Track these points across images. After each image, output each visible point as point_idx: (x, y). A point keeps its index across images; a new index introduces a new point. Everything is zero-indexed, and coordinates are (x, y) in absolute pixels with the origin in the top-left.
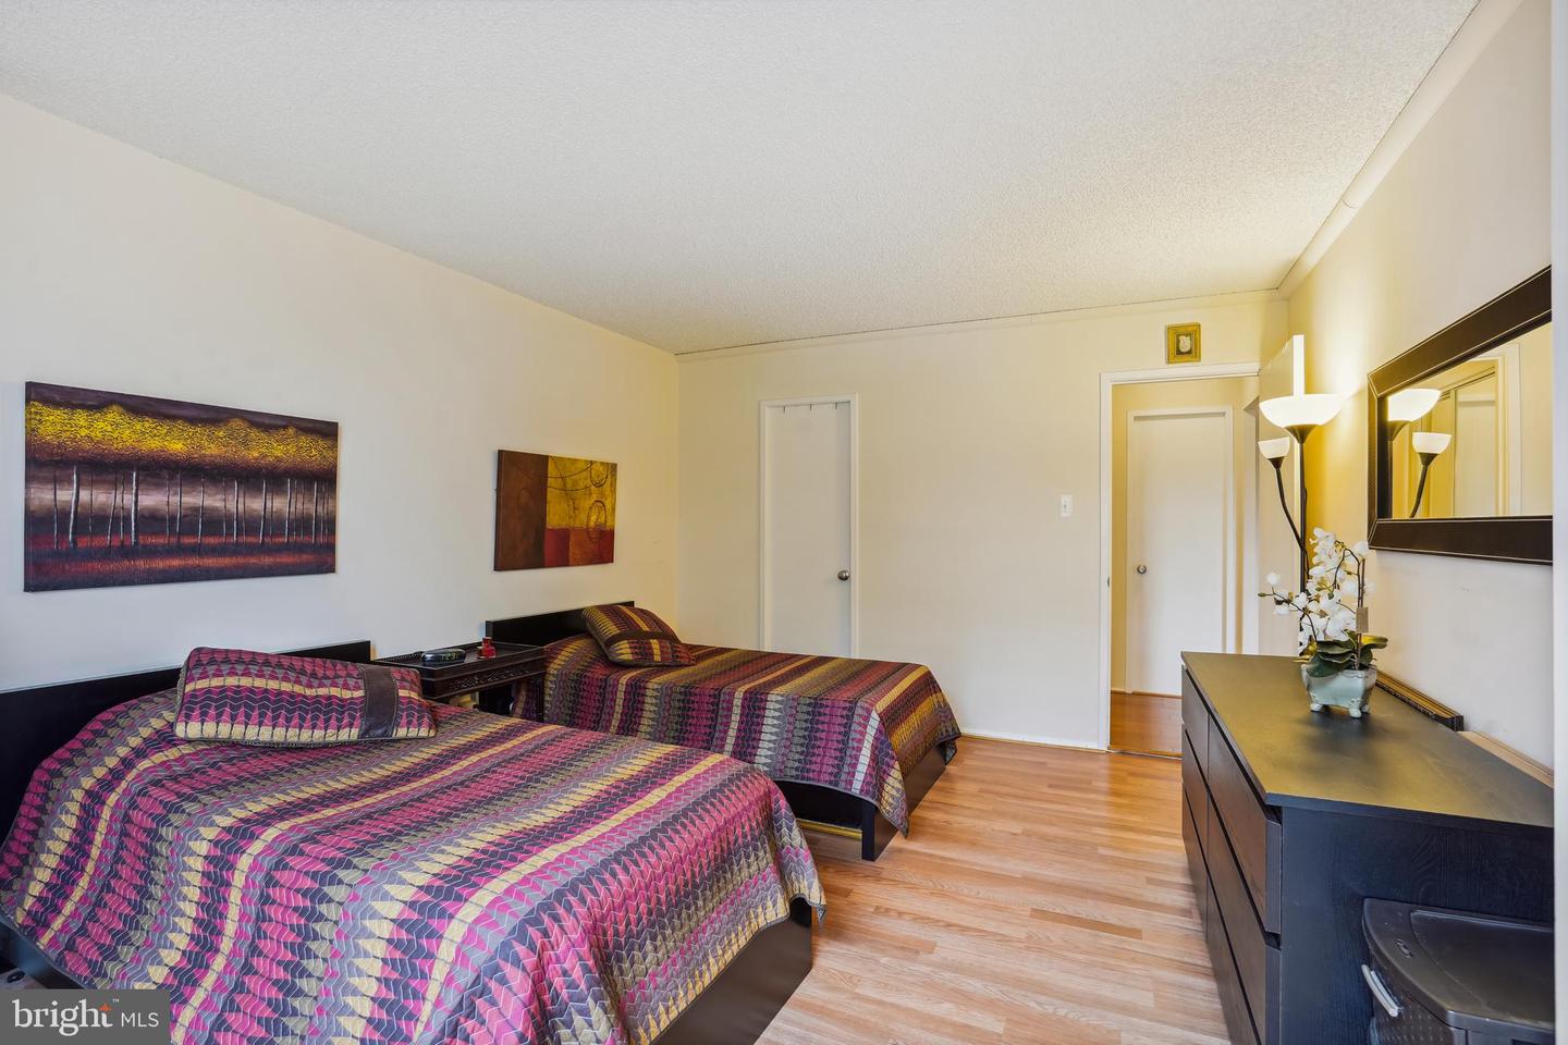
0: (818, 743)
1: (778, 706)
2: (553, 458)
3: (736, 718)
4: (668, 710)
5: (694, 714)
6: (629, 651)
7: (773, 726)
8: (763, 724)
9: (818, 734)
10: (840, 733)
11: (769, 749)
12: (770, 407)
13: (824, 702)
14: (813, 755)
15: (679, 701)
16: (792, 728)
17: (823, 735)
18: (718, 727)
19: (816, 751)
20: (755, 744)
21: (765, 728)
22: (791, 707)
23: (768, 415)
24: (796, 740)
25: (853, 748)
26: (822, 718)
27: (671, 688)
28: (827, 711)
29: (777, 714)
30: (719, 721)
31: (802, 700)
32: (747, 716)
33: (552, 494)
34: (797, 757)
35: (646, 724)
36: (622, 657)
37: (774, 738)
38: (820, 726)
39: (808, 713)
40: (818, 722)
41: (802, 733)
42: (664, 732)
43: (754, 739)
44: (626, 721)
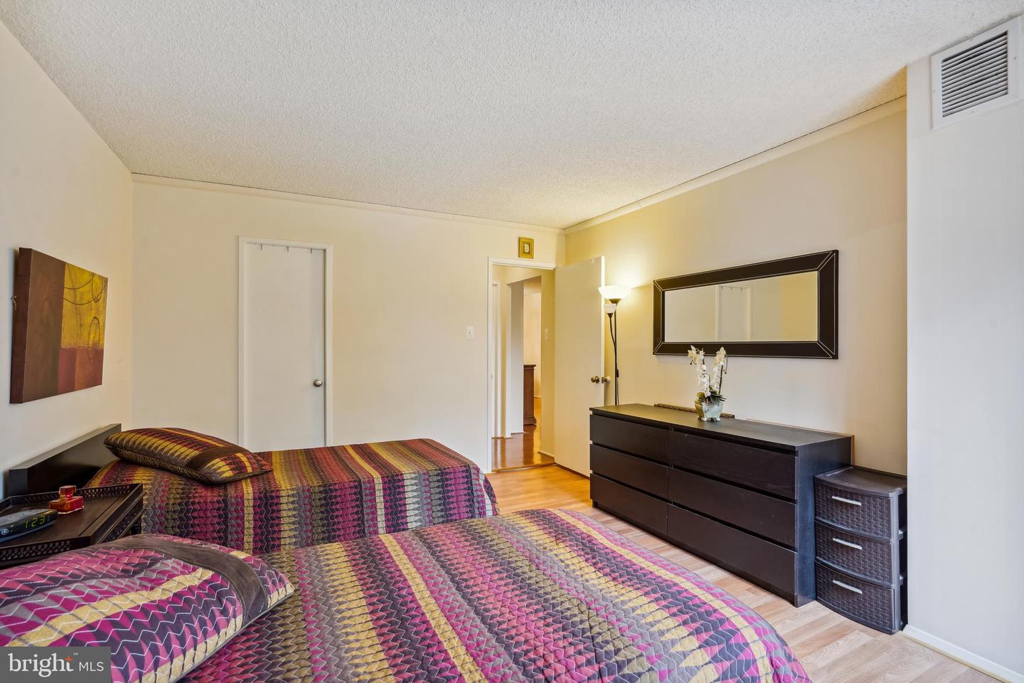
0: (451, 500)
1: (414, 482)
2: (68, 264)
3: (380, 500)
4: (310, 511)
5: (338, 506)
6: (227, 468)
7: (413, 497)
8: (405, 498)
9: (449, 494)
10: (465, 489)
11: (416, 515)
12: (247, 243)
13: (448, 471)
14: (450, 509)
15: (320, 499)
16: (429, 494)
17: (453, 494)
18: (366, 511)
19: (452, 506)
20: (403, 514)
21: (408, 501)
22: (424, 480)
23: (246, 249)
24: (434, 503)
25: (478, 496)
26: (449, 482)
27: (308, 490)
28: (452, 476)
29: (415, 487)
30: (365, 506)
31: (431, 473)
32: (389, 495)
33: (67, 307)
34: (439, 514)
35: (288, 531)
36: (225, 475)
37: (417, 506)
38: (449, 488)
39: (438, 481)
40: (447, 486)
41: (437, 496)
42: (311, 531)
43: (401, 511)
44: (262, 533)
